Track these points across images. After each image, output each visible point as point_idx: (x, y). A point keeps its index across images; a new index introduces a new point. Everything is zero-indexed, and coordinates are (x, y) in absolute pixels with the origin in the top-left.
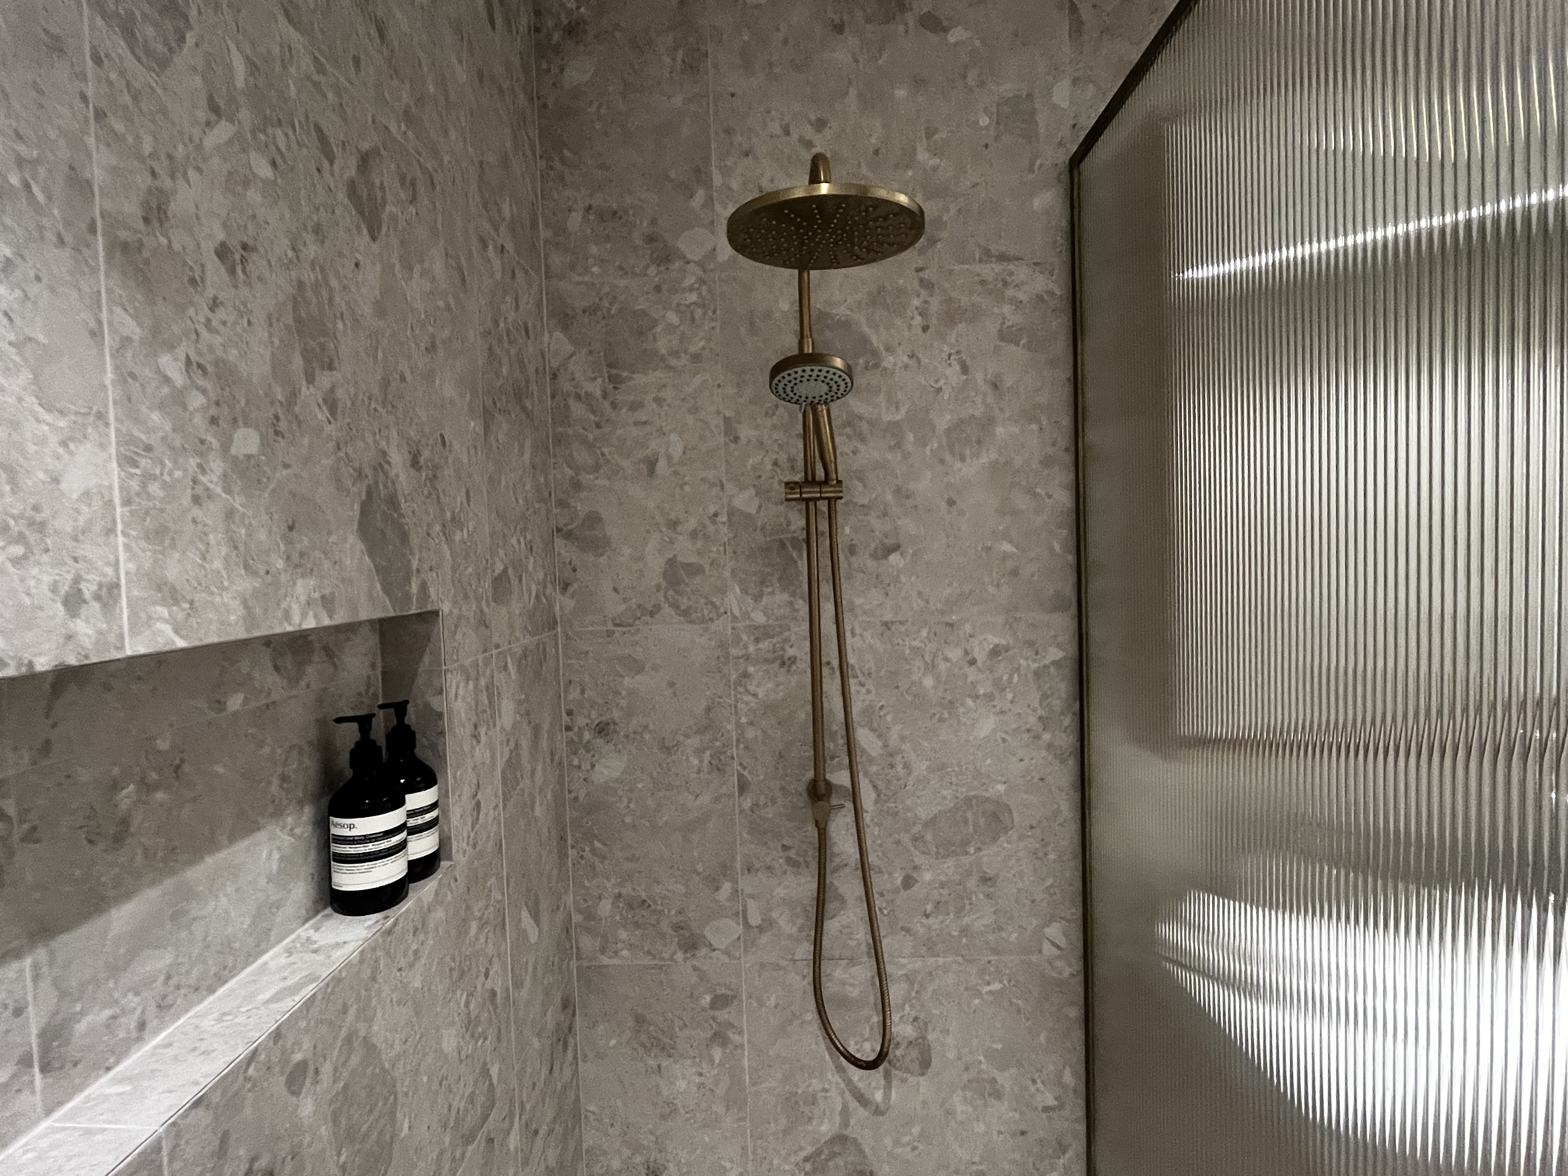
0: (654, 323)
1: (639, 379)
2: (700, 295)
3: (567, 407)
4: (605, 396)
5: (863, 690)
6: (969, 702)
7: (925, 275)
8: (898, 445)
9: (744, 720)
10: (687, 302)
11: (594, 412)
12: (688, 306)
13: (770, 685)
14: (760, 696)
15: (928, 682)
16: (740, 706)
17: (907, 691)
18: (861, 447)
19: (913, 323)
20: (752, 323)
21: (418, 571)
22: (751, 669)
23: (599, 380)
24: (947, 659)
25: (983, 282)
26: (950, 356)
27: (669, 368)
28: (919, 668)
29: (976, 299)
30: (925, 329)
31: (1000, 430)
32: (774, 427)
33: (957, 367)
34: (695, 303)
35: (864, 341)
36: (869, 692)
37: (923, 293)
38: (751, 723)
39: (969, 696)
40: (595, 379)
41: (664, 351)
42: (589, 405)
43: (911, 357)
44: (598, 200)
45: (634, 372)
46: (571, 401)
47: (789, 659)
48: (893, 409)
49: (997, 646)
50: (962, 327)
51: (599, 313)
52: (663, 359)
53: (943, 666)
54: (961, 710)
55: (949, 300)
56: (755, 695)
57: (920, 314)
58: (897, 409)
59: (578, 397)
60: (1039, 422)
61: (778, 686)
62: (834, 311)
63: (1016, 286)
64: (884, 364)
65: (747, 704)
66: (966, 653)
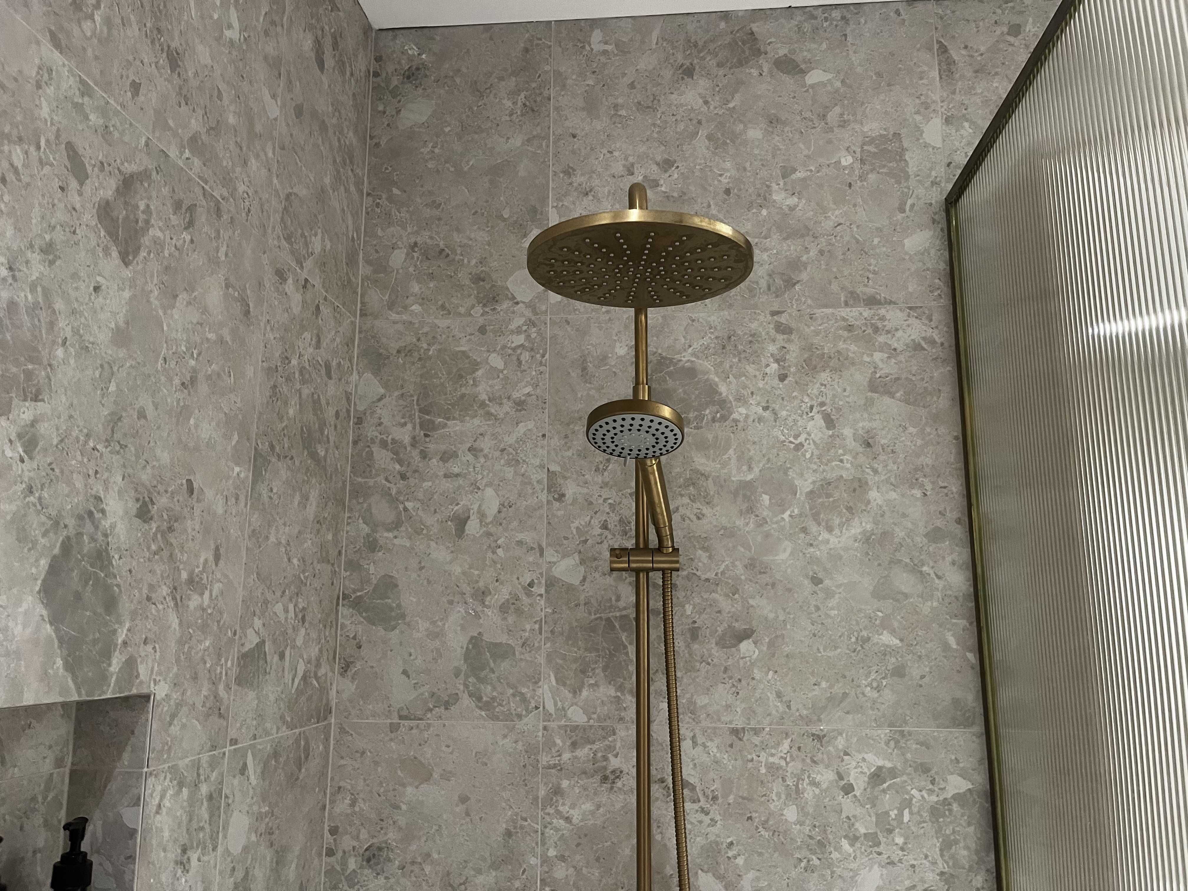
0: (475, 366)
1: (455, 427)
2: (528, 337)
3: (371, 454)
4: (414, 443)
5: (707, 820)
6: (845, 844)
7: (783, 319)
8: (751, 510)
9: (552, 853)
10: (513, 345)
11: (400, 462)
12: (514, 349)
13: (588, 806)
14: (575, 820)
15: (791, 814)
16: (549, 832)
17: (764, 824)
18: (706, 510)
19: (768, 370)
20: (584, 369)
21: (125, 643)
22: (565, 784)
23: (409, 426)
24: (814, 783)
25: (850, 328)
26: (812, 408)
27: (489, 414)
28: (778, 795)
29: (841, 345)
30: (783, 378)
31: (873, 495)
32: (605, 485)
33: (819, 421)
34: (522, 346)
35: (712, 390)
36: (714, 822)
37: (780, 337)
38: (562, 858)
39: (846, 837)
40: (405, 424)
41: (484, 397)
42: (396, 453)
43: (765, 409)
44: (423, 238)
45: (448, 419)
46: (375, 449)
47: (613, 772)
48: (745, 468)
49: (880, 768)
50: (824, 376)
51: (416, 354)
52: (483, 405)
53: (809, 793)
54: (835, 855)
55: (810, 348)
56: (568, 819)
57: (777, 361)
58: (750, 468)
59: (384, 444)
60: (922, 486)
61: (598, 807)
62: (677, 357)
63: (888, 332)
64: (735, 416)
65: (557, 830)
66: (841, 777)
